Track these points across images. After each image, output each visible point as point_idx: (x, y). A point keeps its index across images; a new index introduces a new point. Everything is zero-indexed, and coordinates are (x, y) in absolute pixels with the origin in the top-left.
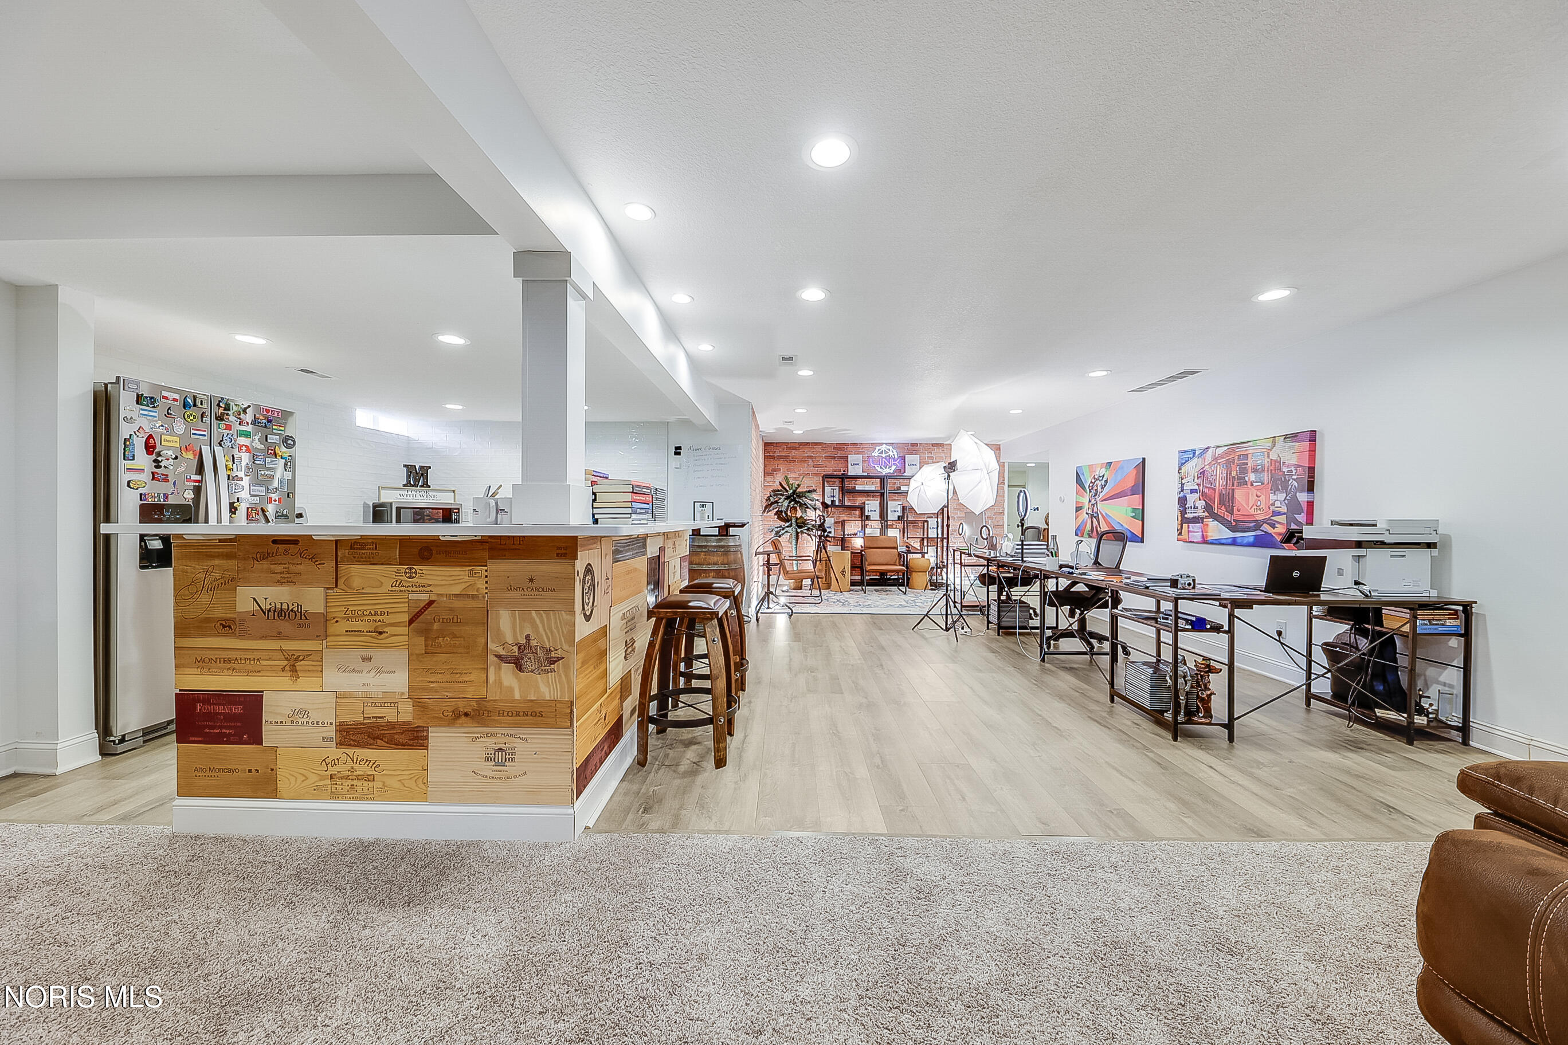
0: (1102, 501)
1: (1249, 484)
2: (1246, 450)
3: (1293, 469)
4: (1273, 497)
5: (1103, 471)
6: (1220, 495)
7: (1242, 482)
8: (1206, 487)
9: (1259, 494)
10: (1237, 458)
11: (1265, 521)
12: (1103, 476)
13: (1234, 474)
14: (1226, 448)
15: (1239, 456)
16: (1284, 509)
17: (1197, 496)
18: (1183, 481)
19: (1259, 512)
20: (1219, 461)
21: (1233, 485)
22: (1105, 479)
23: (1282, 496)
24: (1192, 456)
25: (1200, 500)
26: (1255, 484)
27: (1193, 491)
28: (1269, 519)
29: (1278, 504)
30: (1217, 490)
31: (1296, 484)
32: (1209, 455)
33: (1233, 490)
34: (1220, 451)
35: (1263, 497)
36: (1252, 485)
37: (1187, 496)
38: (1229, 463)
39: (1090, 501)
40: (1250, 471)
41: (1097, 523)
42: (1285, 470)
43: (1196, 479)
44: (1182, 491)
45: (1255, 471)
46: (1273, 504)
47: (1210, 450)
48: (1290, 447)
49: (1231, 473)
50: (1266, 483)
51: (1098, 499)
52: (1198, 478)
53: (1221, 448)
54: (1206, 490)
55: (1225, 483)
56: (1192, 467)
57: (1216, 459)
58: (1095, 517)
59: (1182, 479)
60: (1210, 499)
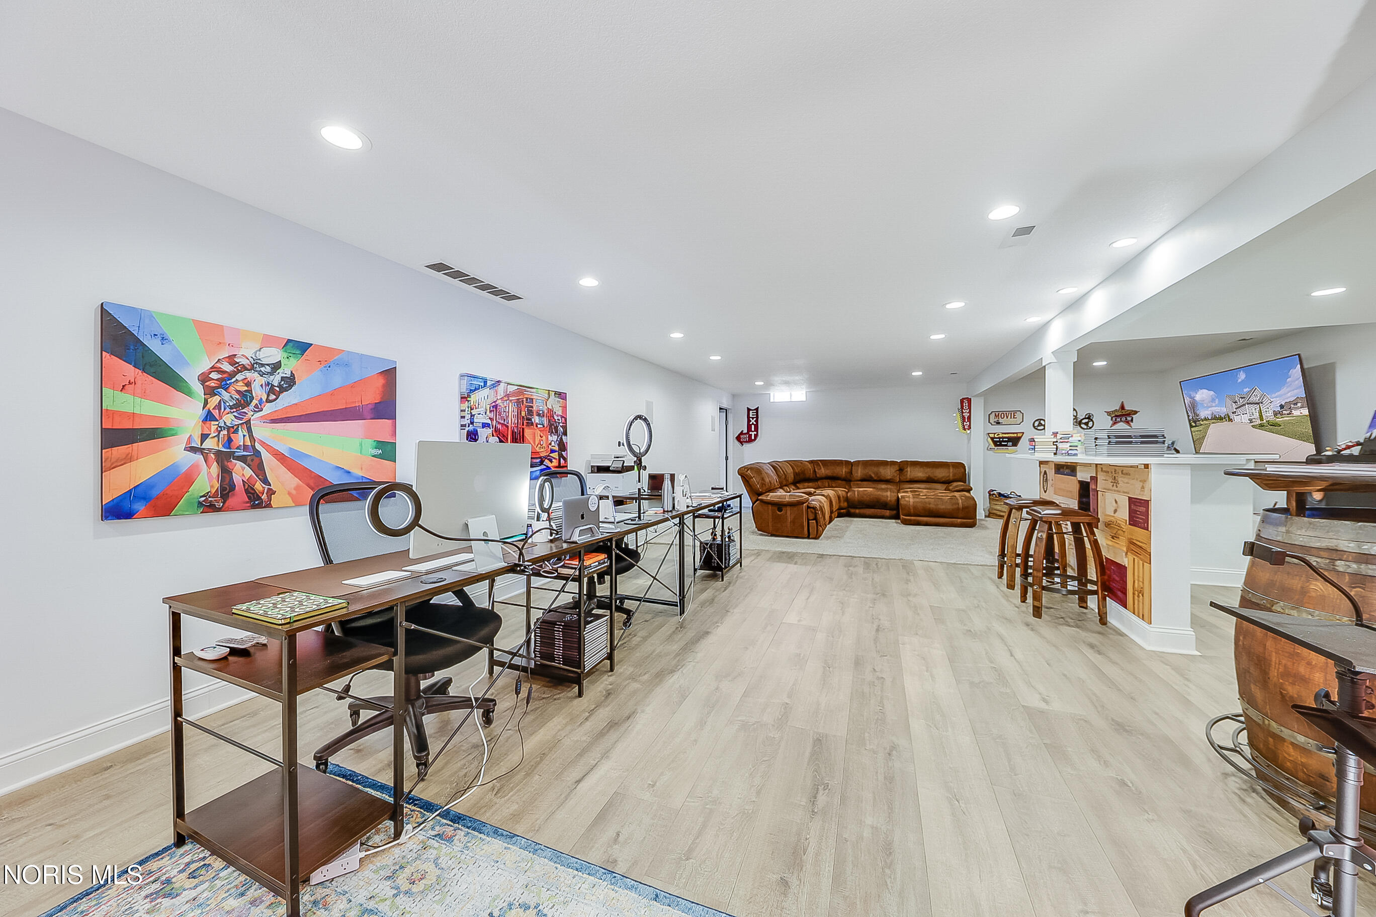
0: (274, 421)
1: (535, 425)
2: (532, 395)
3: (560, 418)
4: (550, 438)
5: (271, 355)
6: (513, 432)
7: (530, 424)
8: (499, 423)
9: (542, 435)
10: (525, 399)
11: (546, 457)
12: (276, 366)
13: (523, 414)
14: (516, 387)
15: (527, 399)
16: (556, 448)
17: (489, 431)
18: (474, 412)
19: (542, 450)
20: (510, 398)
21: (523, 425)
22: (285, 371)
23: (555, 438)
24: (482, 384)
25: (493, 436)
26: (539, 426)
27: (485, 425)
28: (549, 456)
29: (553, 444)
30: (510, 427)
31: (562, 430)
32: (501, 388)
33: (523, 429)
34: (512, 389)
35: (544, 438)
36: (537, 426)
37: (478, 429)
38: (519, 402)
39: (209, 417)
40: (535, 413)
41: (248, 472)
42: (556, 418)
43: (488, 412)
44: (472, 423)
45: (539, 415)
46: (550, 444)
47: (502, 385)
48: (558, 401)
49: (521, 413)
50: (546, 426)
51: (255, 419)
52: (491, 411)
53: (511, 386)
54: (499, 426)
55: (516, 422)
56: (482, 397)
57: (508, 396)
58: (243, 459)
59: (471, 409)
60: (504, 436)
